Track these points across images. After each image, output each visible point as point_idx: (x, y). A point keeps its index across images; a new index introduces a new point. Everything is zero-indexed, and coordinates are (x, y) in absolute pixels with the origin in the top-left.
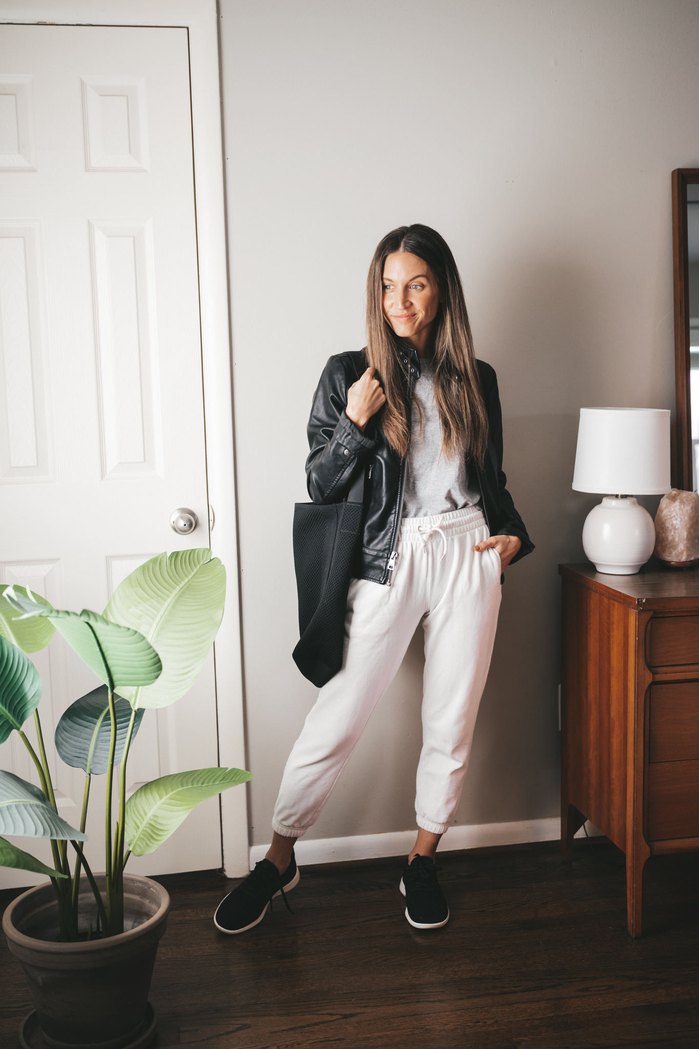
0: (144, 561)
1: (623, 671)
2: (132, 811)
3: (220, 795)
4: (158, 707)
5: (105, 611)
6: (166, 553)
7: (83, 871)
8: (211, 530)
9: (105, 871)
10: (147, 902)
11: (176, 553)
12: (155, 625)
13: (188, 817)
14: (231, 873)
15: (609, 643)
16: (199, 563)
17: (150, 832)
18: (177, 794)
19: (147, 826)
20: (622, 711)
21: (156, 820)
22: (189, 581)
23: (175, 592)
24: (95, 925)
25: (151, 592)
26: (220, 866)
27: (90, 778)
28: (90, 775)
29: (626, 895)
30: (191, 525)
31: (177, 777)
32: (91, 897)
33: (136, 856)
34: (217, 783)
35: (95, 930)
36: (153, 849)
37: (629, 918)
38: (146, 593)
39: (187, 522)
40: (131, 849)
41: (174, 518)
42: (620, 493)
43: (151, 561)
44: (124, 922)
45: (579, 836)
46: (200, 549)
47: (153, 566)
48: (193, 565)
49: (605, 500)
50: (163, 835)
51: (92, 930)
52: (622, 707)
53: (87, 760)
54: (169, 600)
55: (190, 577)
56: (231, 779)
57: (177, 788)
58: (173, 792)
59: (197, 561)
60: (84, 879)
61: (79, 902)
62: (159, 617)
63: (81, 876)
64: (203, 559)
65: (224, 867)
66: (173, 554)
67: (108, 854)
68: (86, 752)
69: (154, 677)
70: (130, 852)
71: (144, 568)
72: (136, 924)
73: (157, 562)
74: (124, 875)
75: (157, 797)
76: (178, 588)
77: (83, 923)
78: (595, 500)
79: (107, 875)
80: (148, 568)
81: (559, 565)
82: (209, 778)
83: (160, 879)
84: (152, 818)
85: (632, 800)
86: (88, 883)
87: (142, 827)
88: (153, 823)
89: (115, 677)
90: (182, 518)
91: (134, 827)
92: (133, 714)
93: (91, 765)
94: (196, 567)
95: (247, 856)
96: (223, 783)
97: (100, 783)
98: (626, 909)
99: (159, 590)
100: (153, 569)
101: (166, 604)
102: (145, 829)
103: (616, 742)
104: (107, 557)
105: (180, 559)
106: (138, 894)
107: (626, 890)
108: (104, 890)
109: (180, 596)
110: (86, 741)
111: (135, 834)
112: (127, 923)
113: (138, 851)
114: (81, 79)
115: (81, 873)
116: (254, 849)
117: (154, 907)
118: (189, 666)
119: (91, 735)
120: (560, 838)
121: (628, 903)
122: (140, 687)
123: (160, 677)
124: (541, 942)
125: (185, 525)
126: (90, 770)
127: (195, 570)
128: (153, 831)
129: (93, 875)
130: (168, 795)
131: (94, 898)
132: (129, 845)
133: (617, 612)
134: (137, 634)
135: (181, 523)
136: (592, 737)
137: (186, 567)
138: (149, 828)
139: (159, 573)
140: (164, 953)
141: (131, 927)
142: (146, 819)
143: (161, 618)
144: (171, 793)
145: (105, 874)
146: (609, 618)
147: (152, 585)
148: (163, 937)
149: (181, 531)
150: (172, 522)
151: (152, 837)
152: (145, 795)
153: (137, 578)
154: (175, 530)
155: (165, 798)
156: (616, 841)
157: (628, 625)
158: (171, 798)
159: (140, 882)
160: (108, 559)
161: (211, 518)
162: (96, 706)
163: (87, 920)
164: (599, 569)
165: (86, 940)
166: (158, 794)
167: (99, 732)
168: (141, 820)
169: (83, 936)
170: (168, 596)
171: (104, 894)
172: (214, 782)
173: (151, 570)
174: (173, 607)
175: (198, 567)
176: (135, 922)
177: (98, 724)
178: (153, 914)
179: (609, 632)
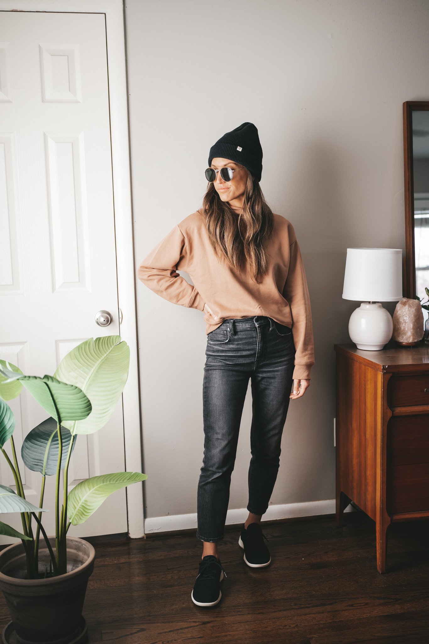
0: (79, 343)
1: (374, 410)
2: (72, 498)
3: (126, 487)
4: (88, 434)
5: (55, 374)
6: (92, 338)
7: (41, 536)
8: (120, 324)
9: (55, 535)
10: (81, 554)
11: (99, 339)
12: (85, 383)
13: (105, 501)
14: (132, 535)
15: (365, 393)
16: (113, 344)
17: (82, 510)
18: (100, 487)
19: (81, 507)
20: (373, 434)
21: (86, 503)
22: (107, 355)
23: (98, 362)
24: (49, 569)
25: (83, 363)
26: (127, 531)
27: (45, 477)
28: (45, 475)
29: (376, 547)
30: (108, 321)
31: (101, 478)
32: (47, 550)
33: (74, 525)
34: (125, 481)
35: (49, 571)
36: (83, 521)
37: (378, 561)
38: (80, 363)
39: (106, 319)
40: (71, 521)
41: (97, 317)
42: (371, 300)
43: (83, 343)
44: (67, 566)
45: (347, 511)
46: (113, 336)
47: (84, 347)
48: (110, 346)
49: (362, 305)
50: (90, 512)
51: (47, 572)
52: (373, 432)
53: (42, 466)
54: (94, 367)
55: (107, 353)
56: (134, 479)
57: (100, 484)
58: (98, 486)
59: (112, 344)
60: (42, 540)
61: (39, 554)
62: (88, 378)
63: (40, 538)
64: (116, 342)
65: (129, 531)
66: (97, 339)
67: (57, 524)
68: (42, 462)
69: (86, 415)
70: (70, 523)
71: (79, 348)
72: (74, 568)
73: (87, 344)
74: (67, 538)
75: (87, 489)
76: (100, 360)
77: (41, 567)
78: (357, 305)
79: (56, 538)
80: (82, 348)
81: (335, 345)
82: (121, 478)
83: (89, 539)
84: (84, 502)
85: (380, 489)
86: (45, 543)
87: (78, 508)
88: (84, 505)
89: (62, 415)
90: (102, 316)
91: (73, 508)
92: (72, 438)
93: (45, 470)
94: (111, 347)
95: (143, 525)
96: (129, 481)
97: (52, 481)
98: (376, 556)
99: (88, 361)
100: (84, 348)
101: (93, 370)
102: (79, 509)
103: (369, 453)
104: (56, 341)
105: (101, 342)
106: (75, 549)
107: (376, 544)
108: (54, 547)
109: (101, 365)
110: (41, 455)
111: (74, 512)
112: (69, 567)
113: (75, 522)
114: (39, 45)
115: (40, 536)
116: (147, 520)
117: (86, 557)
118: (107, 408)
119: (45, 451)
120: (335, 513)
121: (377, 552)
122: (77, 421)
123: (90, 415)
124: (324, 576)
125: (104, 321)
126: (45, 472)
127: (111, 349)
128: (84, 510)
129: (48, 537)
130: (94, 488)
131: (49, 552)
132: (70, 519)
133: (370, 374)
134: (77, 389)
135: (102, 320)
136: (355, 451)
137: (105, 347)
138: (82, 508)
139: (88, 351)
140: (92, 585)
141: (71, 570)
142: (80, 503)
143: (89, 379)
144: (96, 487)
145: (55, 537)
146: (365, 377)
147: (84, 358)
148: (92, 575)
149: (102, 324)
150: (96, 319)
151: (83, 514)
152: (81, 488)
153: (74, 354)
154: (98, 323)
155: (92, 490)
156: (370, 514)
157: (377, 382)
158: (95, 490)
159: (76, 541)
160: (57, 342)
161: (121, 316)
162: (45, 432)
163: (43, 565)
164: (359, 347)
165: (43, 578)
166: (88, 487)
167: (50, 449)
168: (78, 504)
169: (42, 575)
170: (94, 365)
171: (54, 549)
172: (123, 480)
173: (83, 349)
174: (97, 372)
175: (113, 347)
176: (73, 566)
177: (48, 444)
178: (85, 561)
179: (365, 386)
